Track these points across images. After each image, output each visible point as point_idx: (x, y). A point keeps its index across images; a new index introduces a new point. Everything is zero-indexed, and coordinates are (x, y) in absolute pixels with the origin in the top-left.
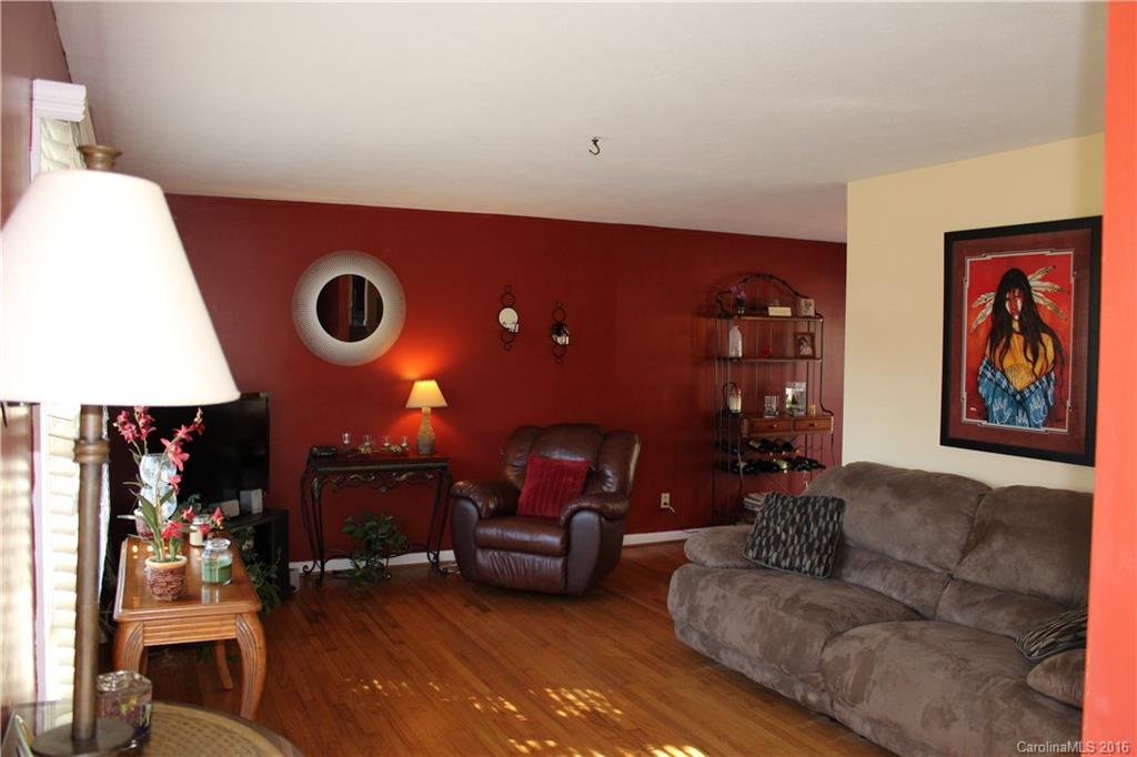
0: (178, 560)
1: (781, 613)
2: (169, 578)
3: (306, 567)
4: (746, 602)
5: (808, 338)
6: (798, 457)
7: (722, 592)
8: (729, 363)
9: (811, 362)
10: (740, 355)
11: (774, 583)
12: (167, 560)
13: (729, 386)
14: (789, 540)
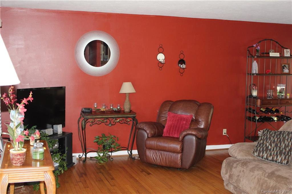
0: (22, 150)
1: (266, 179)
2: (19, 157)
3: (80, 155)
4: (252, 173)
5: (287, 66)
6: (282, 116)
7: (242, 169)
8: (252, 76)
9: (288, 76)
10: (257, 73)
11: (264, 166)
12: (18, 150)
13: (252, 85)
14: (272, 149)
